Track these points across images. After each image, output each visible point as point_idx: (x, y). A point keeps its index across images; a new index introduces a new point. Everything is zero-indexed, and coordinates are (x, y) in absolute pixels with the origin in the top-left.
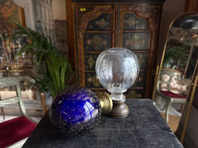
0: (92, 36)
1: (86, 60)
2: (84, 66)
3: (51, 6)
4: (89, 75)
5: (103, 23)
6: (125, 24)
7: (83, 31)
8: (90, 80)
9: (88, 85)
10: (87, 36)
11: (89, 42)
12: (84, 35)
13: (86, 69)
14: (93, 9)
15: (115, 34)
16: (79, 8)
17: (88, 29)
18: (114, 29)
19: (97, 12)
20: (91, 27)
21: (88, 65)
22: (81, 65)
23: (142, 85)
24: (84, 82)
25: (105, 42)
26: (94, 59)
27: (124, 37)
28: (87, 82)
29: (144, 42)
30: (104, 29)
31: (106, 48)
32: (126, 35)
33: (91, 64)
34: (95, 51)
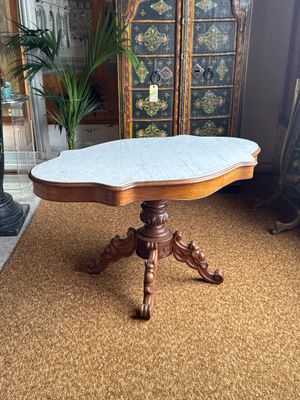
0: (144, 28)
1: (135, 69)
2: (131, 80)
4: (139, 96)
5: (162, 7)
6: (196, 8)
7: (131, 20)
8: (140, 104)
9: (138, 114)
10: (137, 29)
11: (140, 38)
12: (133, 27)
13: (134, 86)
15: (181, 25)
17: (138, 16)
18: (179, 17)
20: (143, 13)
21: (138, 80)
22: (127, 79)
23: (224, 111)
24: (131, 107)
25: (165, 39)
26: (148, 68)
27: (195, 30)
28: (135, 109)
29: (226, 38)
30: (163, 17)
31: (167, 49)
32: (198, 27)
33: (143, 78)
34: (149, 53)
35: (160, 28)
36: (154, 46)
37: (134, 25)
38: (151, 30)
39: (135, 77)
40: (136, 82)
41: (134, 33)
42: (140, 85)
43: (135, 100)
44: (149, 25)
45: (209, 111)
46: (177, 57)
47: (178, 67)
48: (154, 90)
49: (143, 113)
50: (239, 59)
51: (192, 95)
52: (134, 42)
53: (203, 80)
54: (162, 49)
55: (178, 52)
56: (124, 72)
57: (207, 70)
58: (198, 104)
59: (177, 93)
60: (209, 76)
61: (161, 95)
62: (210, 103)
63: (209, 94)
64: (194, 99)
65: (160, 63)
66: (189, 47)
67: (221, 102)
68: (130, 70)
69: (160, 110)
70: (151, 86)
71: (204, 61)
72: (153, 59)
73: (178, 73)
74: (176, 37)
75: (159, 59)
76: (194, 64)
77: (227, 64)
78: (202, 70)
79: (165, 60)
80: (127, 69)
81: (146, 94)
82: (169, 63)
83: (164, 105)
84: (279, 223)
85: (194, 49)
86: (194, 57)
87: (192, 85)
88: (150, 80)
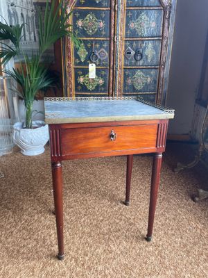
1: (76, 50)
4: (80, 73)
7: (72, 7)
8: (81, 80)
11: (80, 23)
12: (74, 13)
13: (76, 64)
15: (115, 11)
18: (113, 4)
21: (80, 59)
24: (73, 82)
26: (88, 49)
27: (127, 17)
28: (77, 84)
29: (153, 25)
31: (103, 33)
32: (130, 14)
33: (83, 58)
34: (88, 36)
35: (98, 15)
36: (93, 31)
37: (75, 11)
38: (90, 16)
39: (77, 57)
40: (78, 61)
41: (75, 19)
42: (80, 63)
43: (77, 76)
44: (88, 12)
45: (138, 88)
46: (111, 40)
47: (112, 49)
48: (92, 68)
49: (84, 88)
50: (164, 43)
51: (125, 74)
52: (75, 27)
53: (134, 61)
54: (98, 34)
55: (112, 36)
56: (66, 52)
57: (137, 52)
58: (129, 81)
59: (111, 71)
60: (139, 57)
61: (98, 72)
62: (139, 80)
63: (139, 73)
64: (126, 77)
65: (98, 46)
66: (121, 32)
67: (149, 80)
68: (72, 50)
69: (98, 85)
70: (90, 65)
71: (135, 44)
72: (92, 41)
73: (112, 54)
74: (110, 22)
75: (97, 42)
76: (126, 47)
77: (155, 48)
78: (133, 53)
79: (101, 43)
80: (69, 49)
81: (86, 72)
82: (105, 45)
83: (101, 81)
84: (201, 191)
85: (126, 34)
86: (126, 41)
87: (125, 65)
88: (89, 59)
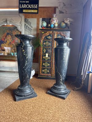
0: (45, 42)
1: (43, 50)
2: (42, 52)
3: (31, 31)
5: (49, 37)
8: (44, 57)
9: (43, 59)
11: (44, 44)
14: (47, 32)
16: (42, 32)
17: (44, 39)
18: (53, 39)
19: (48, 33)
22: (41, 52)
24: (42, 58)
25: (50, 44)
26: (46, 50)
28: (43, 58)
30: (50, 39)
33: (45, 52)
34: (46, 47)
35: (49, 42)
37: (43, 41)
39: (43, 51)
43: (43, 57)
44: (46, 41)
48: (47, 55)
49: (44, 59)
54: (49, 46)
55: (53, 47)
61: (48, 56)
66: (55, 46)
68: (42, 50)
72: (47, 48)
75: (48, 48)
79: (50, 48)
80: (41, 50)
81: (45, 55)
83: (49, 58)
84: (75, 88)
88: (46, 52)
